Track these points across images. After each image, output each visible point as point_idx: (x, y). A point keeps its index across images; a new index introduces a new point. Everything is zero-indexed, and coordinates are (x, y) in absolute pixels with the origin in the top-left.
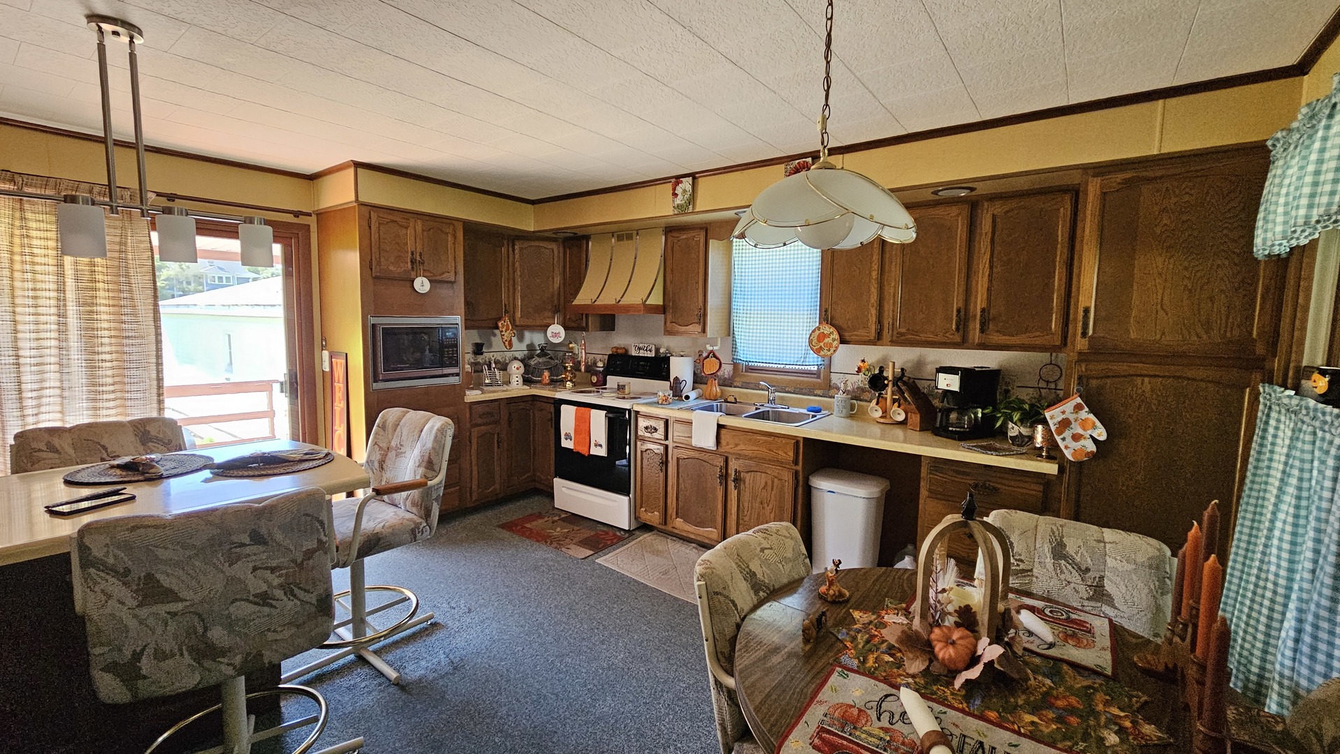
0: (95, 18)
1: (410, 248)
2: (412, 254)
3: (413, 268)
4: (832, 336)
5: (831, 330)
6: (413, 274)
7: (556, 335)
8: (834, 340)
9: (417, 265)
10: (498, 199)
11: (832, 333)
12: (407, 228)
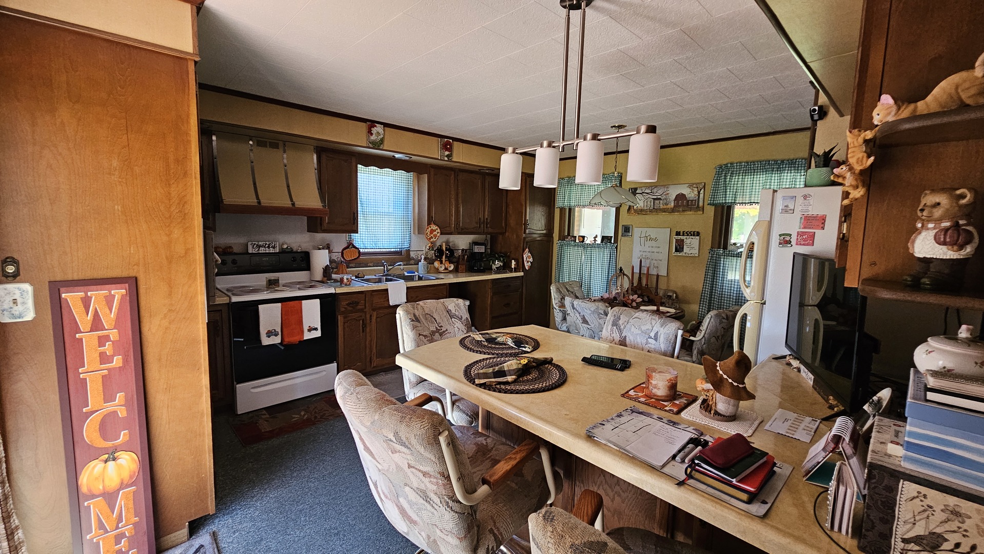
4: (437, 231)
5: (436, 228)
8: (438, 233)
11: (437, 229)
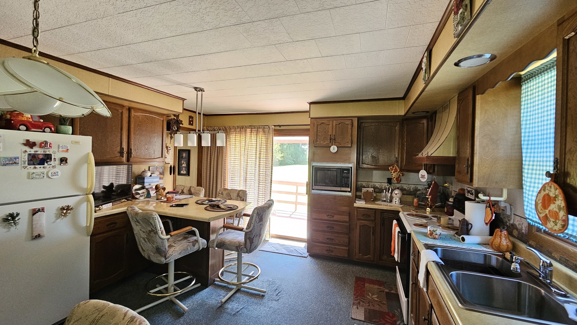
0: (196, 89)
1: (330, 133)
2: (330, 135)
3: (330, 142)
6: (330, 144)
7: (423, 176)
9: (333, 140)
10: (373, 102)
12: (329, 125)
